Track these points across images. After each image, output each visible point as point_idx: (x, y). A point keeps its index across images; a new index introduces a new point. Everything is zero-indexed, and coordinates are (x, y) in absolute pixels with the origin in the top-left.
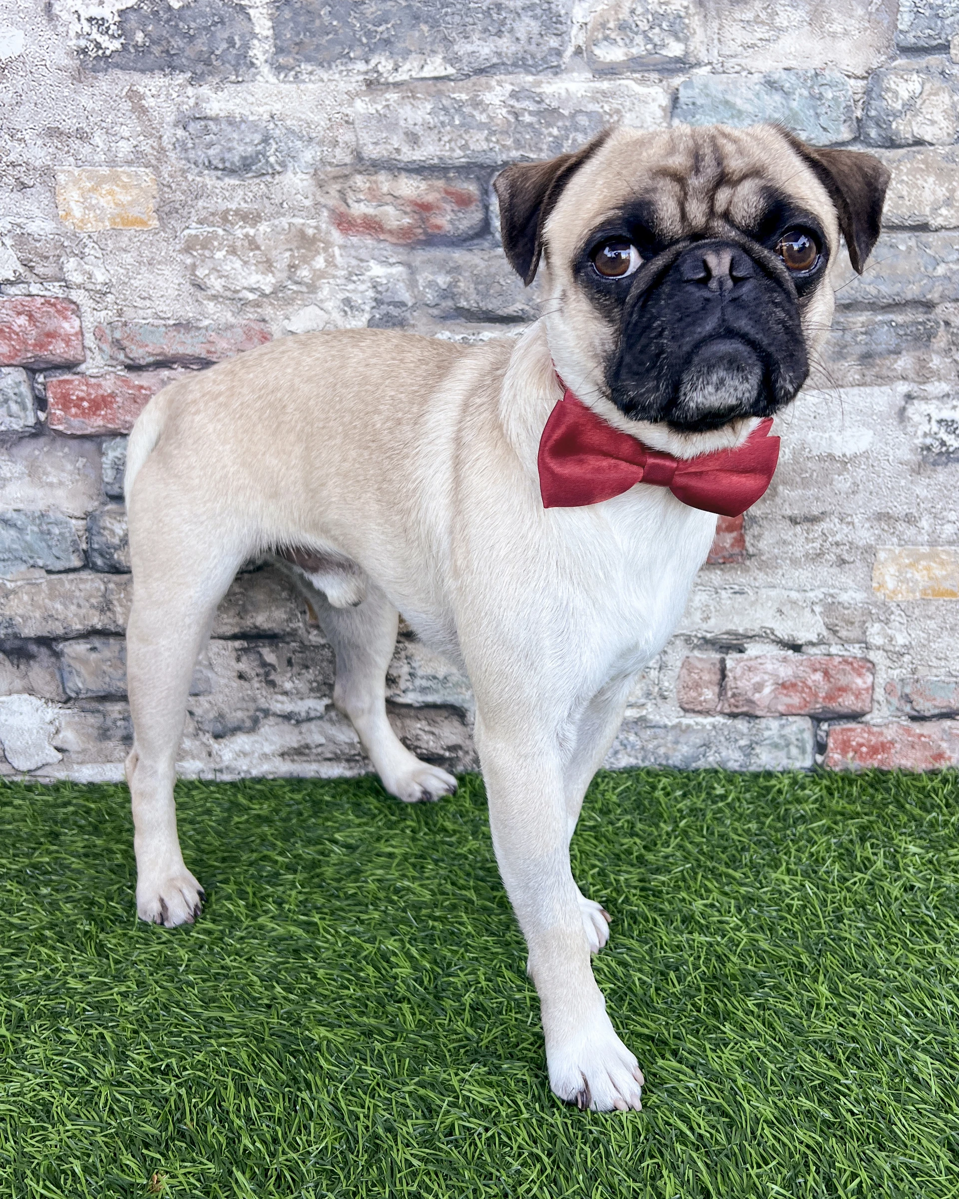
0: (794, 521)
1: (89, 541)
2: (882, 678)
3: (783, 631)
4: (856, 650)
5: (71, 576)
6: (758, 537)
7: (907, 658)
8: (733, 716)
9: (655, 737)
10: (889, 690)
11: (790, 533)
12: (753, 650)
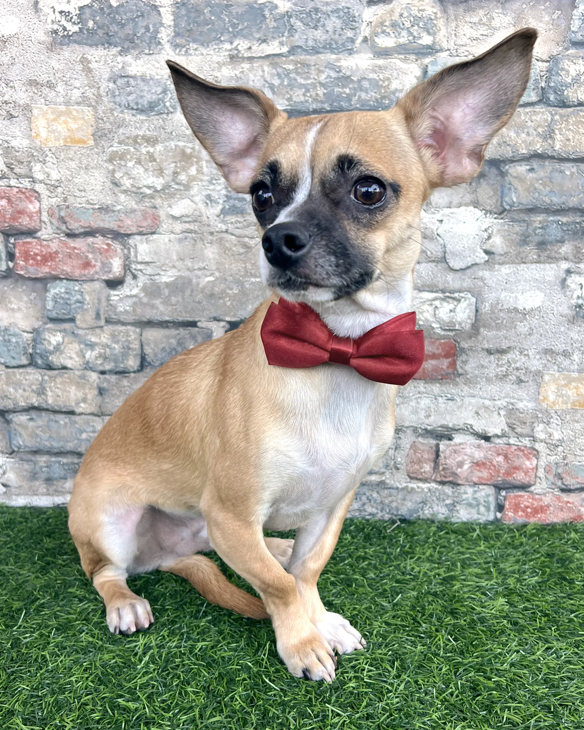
0: (489, 352)
1: (34, 347)
2: (543, 462)
3: (478, 427)
4: (526, 442)
5: (21, 370)
6: (465, 362)
7: (560, 449)
8: (443, 483)
9: (390, 495)
10: (547, 470)
11: (486, 360)
12: (458, 439)
